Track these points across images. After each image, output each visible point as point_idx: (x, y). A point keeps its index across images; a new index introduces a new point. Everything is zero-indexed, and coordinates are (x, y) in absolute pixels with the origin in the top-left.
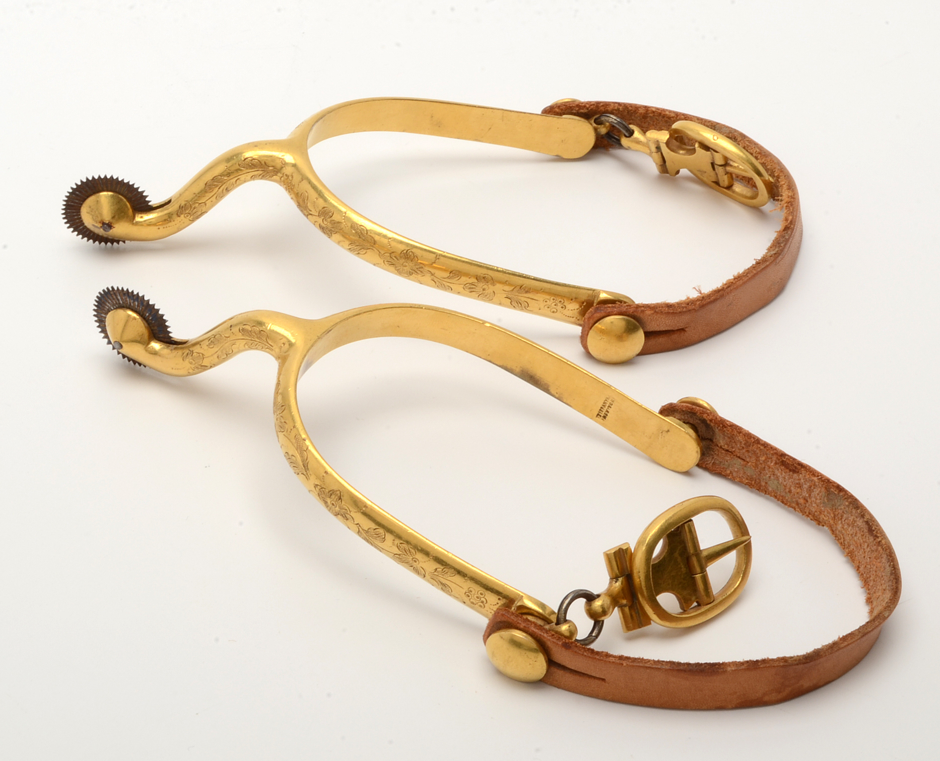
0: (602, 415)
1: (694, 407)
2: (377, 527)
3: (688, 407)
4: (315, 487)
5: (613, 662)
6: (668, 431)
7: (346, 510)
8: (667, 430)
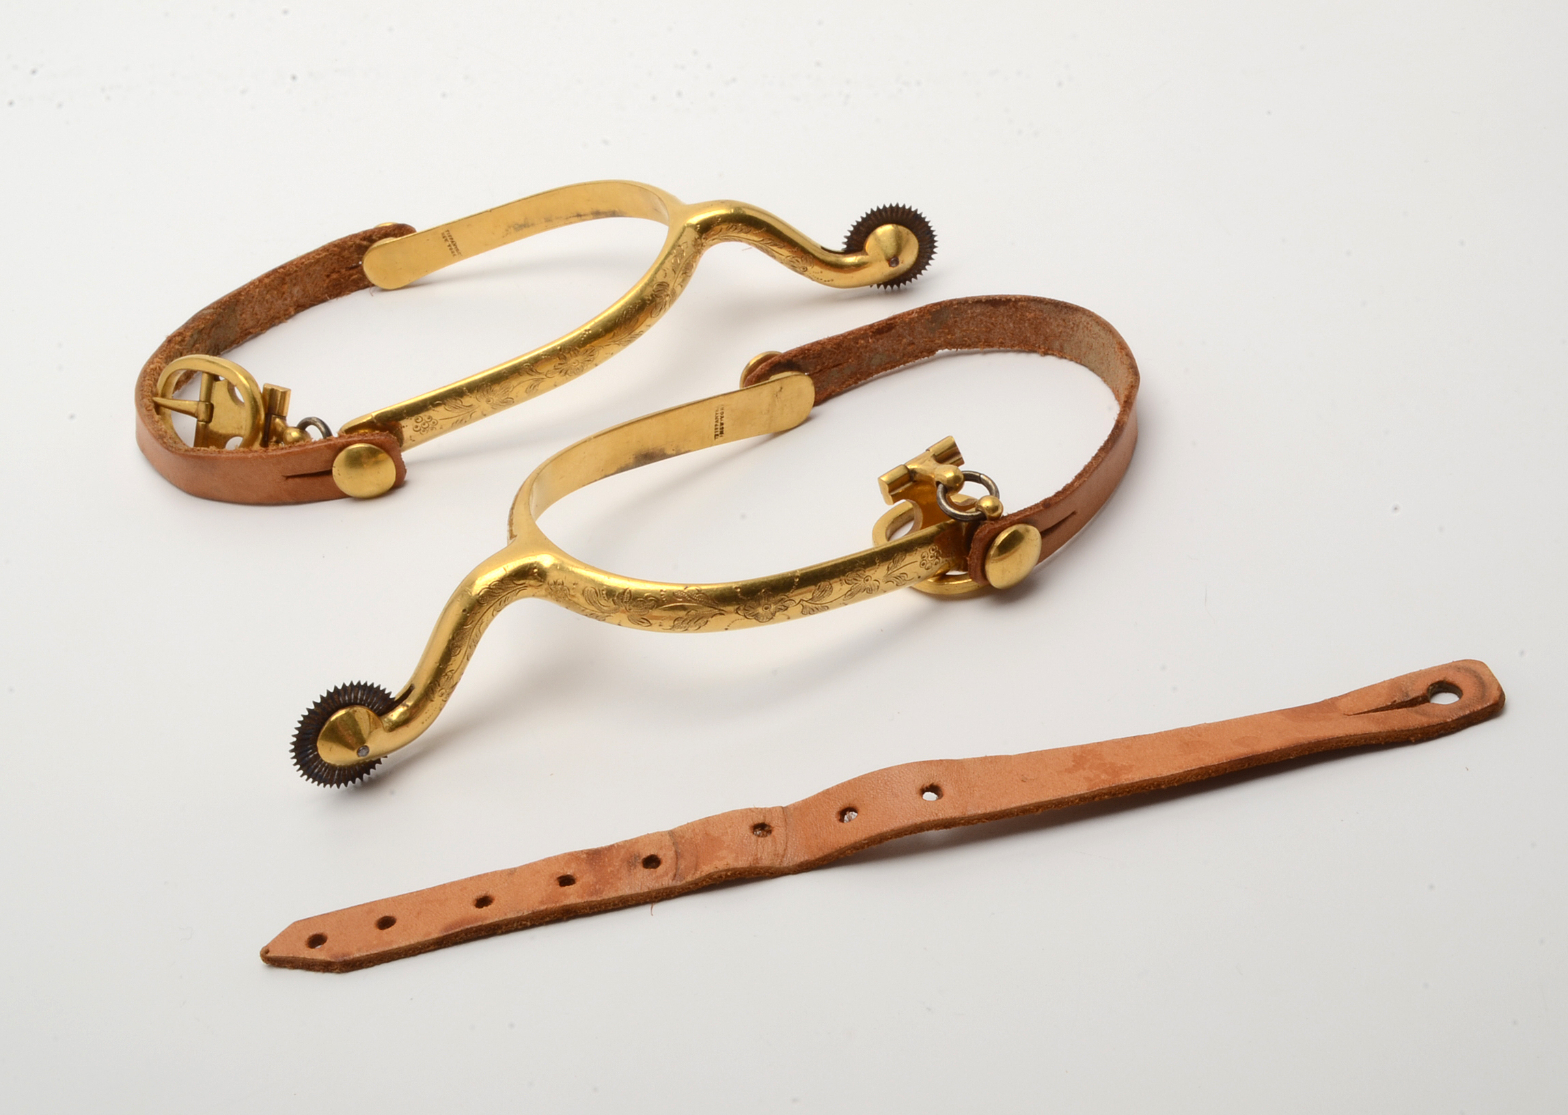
0: (720, 433)
1: (770, 361)
2: (819, 584)
3: (766, 365)
4: (737, 613)
5: (1080, 485)
6: (781, 388)
7: (782, 599)
8: (779, 389)
